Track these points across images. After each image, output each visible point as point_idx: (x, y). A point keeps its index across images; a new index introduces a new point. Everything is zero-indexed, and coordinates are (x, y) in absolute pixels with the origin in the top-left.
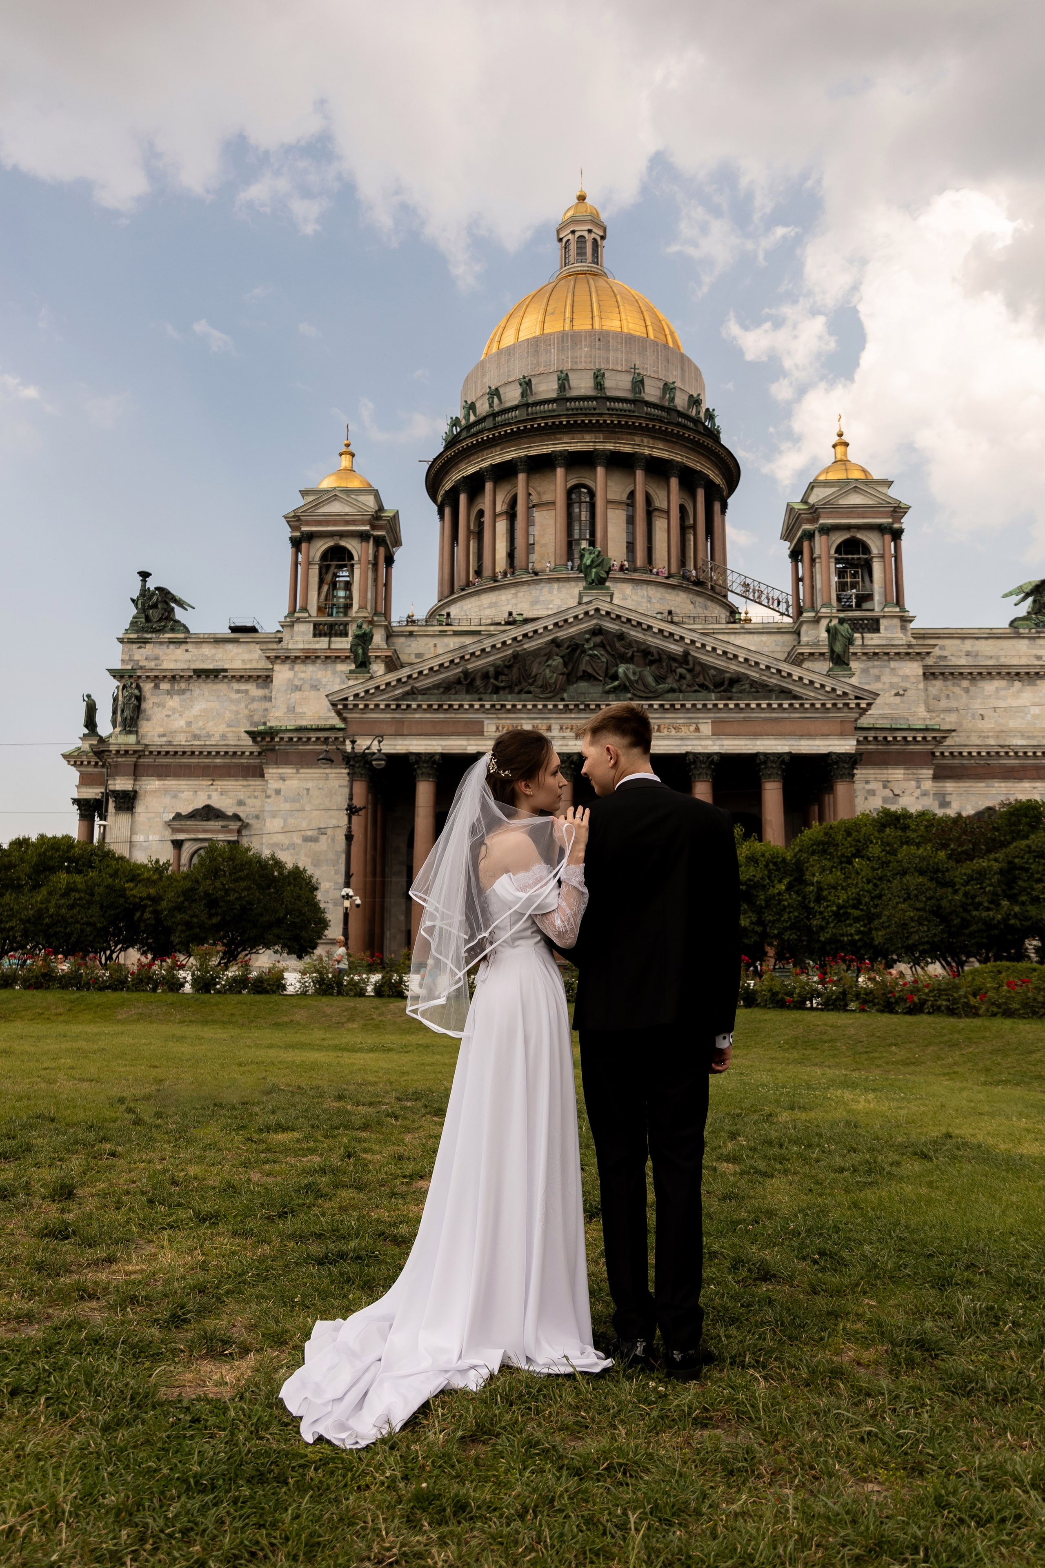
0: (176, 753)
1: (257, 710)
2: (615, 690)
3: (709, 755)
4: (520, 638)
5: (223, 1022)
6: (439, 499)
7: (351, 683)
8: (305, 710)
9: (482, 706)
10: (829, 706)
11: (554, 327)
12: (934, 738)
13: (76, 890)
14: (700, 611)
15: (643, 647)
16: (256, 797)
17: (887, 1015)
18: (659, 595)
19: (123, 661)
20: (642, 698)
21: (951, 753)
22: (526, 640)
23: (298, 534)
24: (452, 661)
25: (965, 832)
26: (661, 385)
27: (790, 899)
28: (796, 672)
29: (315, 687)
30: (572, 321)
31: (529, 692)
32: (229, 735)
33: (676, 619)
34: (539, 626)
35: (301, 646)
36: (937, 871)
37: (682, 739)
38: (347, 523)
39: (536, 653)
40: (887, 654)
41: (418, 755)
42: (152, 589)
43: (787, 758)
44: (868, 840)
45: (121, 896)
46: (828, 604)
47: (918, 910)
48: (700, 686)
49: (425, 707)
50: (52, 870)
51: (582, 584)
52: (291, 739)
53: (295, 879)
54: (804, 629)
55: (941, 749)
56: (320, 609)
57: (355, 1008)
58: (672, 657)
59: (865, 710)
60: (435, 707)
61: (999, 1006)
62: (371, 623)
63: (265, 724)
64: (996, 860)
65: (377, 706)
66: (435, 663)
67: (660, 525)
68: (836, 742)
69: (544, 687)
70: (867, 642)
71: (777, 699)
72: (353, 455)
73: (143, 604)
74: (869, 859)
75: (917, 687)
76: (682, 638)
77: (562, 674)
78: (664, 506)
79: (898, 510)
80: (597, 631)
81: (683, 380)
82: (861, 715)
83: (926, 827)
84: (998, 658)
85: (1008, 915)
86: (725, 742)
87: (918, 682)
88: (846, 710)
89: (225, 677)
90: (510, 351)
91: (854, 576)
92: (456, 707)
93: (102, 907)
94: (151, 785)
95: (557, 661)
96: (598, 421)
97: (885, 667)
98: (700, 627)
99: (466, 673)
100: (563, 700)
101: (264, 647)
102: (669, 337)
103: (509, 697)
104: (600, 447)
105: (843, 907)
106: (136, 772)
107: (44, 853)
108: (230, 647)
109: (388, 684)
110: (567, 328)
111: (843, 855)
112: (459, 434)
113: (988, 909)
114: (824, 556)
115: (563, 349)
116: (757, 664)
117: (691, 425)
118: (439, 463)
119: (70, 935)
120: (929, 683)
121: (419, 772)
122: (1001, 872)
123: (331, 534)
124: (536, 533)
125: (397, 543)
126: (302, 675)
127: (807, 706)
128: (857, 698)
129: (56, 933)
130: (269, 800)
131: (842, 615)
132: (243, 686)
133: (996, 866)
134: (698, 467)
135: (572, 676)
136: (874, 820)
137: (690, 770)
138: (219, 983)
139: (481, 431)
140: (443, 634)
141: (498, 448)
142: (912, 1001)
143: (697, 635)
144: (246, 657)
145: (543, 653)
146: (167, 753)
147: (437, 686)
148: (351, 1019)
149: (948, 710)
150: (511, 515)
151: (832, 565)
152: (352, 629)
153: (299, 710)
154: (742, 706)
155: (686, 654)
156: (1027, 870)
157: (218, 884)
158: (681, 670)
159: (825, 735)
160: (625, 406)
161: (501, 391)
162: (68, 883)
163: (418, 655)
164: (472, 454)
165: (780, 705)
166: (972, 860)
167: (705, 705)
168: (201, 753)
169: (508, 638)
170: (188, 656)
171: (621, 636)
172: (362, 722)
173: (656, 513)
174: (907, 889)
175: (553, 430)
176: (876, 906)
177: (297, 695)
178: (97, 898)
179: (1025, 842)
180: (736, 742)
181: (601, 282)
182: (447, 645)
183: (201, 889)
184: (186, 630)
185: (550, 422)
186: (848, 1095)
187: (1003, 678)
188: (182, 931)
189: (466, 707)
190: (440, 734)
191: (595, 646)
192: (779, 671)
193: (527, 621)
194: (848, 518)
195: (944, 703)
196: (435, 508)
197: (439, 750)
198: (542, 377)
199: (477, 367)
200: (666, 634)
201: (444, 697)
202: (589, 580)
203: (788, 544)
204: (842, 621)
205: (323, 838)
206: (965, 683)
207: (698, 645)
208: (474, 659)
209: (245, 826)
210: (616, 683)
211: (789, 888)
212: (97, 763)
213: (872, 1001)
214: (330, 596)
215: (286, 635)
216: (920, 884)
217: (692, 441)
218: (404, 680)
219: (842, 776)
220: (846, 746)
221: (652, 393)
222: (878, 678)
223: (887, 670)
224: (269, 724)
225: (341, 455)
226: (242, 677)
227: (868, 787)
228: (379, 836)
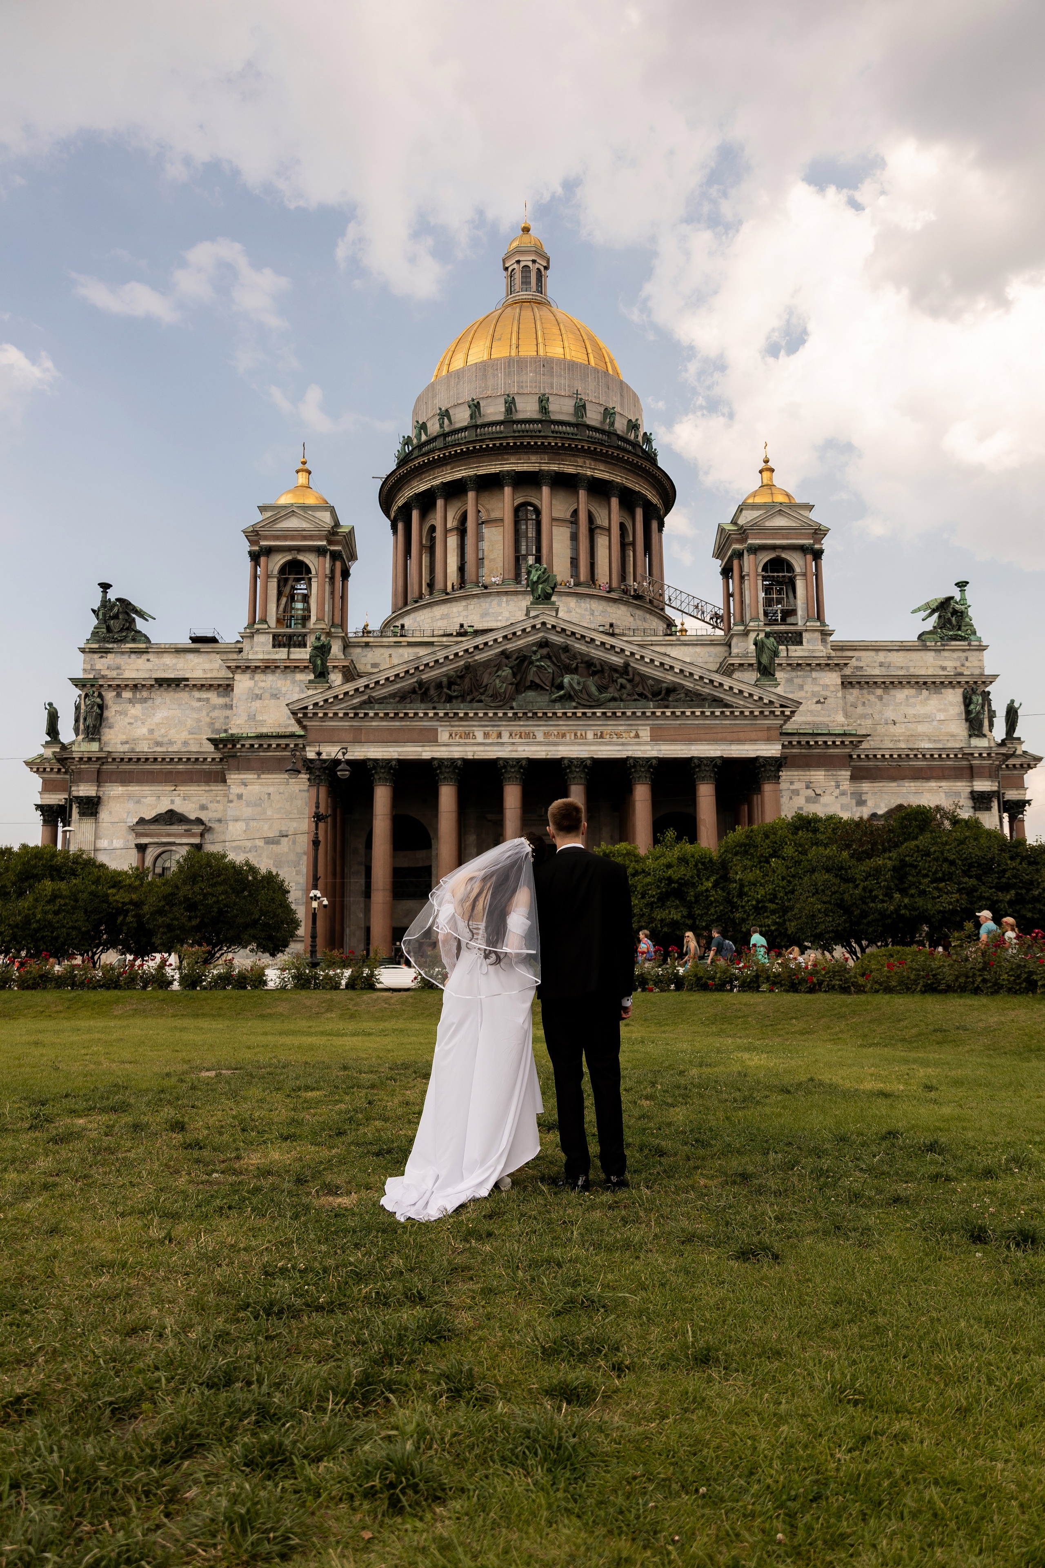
0: (139, 759)
1: (218, 718)
2: (561, 699)
3: (648, 760)
4: (471, 650)
5: (214, 1016)
6: (393, 514)
7: (310, 692)
8: (265, 718)
9: (436, 714)
10: (756, 713)
11: (501, 352)
12: (851, 742)
13: (61, 897)
14: (639, 624)
15: (586, 659)
16: (218, 802)
17: (791, 994)
18: (601, 608)
19: (85, 670)
20: (585, 707)
21: (867, 756)
22: (477, 652)
23: (257, 548)
24: (407, 672)
25: (865, 834)
26: (602, 410)
27: (716, 895)
28: (727, 682)
29: (275, 696)
30: (517, 347)
31: (480, 701)
32: (191, 742)
33: (617, 631)
34: (489, 638)
35: (261, 657)
36: (841, 868)
37: (623, 744)
38: (305, 538)
39: (486, 664)
40: (810, 665)
41: (376, 761)
42: (113, 600)
43: (719, 762)
44: (783, 843)
45: (103, 901)
46: (756, 619)
47: (824, 903)
48: (639, 695)
49: (381, 715)
50: (38, 878)
51: (530, 598)
52: (252, 746)
53: (268, 883)
54: (734, 641)
55: (858, 752)
56: (278, 621)
57: (332, 1000)
58: (613, 668)
59: (789, 718)
60: (392, 715)
61: (881, 984)
62: (329, 634)
63: (226, 731)
64: (890, 858)
65: (336, 714)
66: (391, 674)
67: (602, 542)
68: (764, 747)
69: (494, 696)
70: (791, 654)
71: (709, 707)
72: (310, 473)
73: (104, 615)
74: (784, 859)
75: (836, 695)
76: (622, 650)
77: (511, 684)
78: (606, 524)
79: (819, 533)
80: (544, 644)
81: (622, 405)
82: (785, 722)
83: (834, 829)
84: (908, 668)
85: (899, 906)
86: (663, 747)
87: (837, 691)
88: (772, 717)
89: (186, 686)
90: (459, 375)
91: (780, 592)
92: (411, 715)
93: (86, 912)
94: (114, 791)
95: (507, 672)
96: (543, 443)
97: (807, 677)
98: (639, 639)
99: (420, 683)
100: (512, 708)
101: (225, 657)
102: (609, 365)
103: (462, 706)
104: (545, 467)
105: (762, 901)
106: (100, 778)
107: (28, 862)
108: (190, 656)
109: (346, 694)
110: (513, 354)
111: (762, 855)
112: (411, 452)
113: (883, 901)
114: (752, 574)
115: (509, 374)
116: (691, 674)
117: (630, 448)
118: (392, 480)
119: (56, 938)
120: (847, 692)
121: (376, 777)
122: (894, 869)
123: (289, 549)
124: (485, 548)
125: (353, 557)
126: (262, 684)
127: (737, 714)
128: (782, 706)
129: (43, 937)
130: (231, 805)
131: (768, 629)
132: (204, 695)
133: (889, 864)
134: (637, 488)
135: (521, 685)
136: (789, 824)
137: (631, 774)
138: (205, 980)
139: (432, 451)
140: (398, 645)
141: (449, 467)
142: (812, 982)
143: (636, 648)
144: (207, 666)
145: (493, 664)
146: (130, 759)
147: (393, 695)
148: (329, 1009)
149: (864, 716)
150: (462, 531)
151: (760, 582)
152: (311, 640)
153: (259, 718)
154: (678, 714)
155: (627, 665)
156: (916, 867)
157: (196, 888)
158: (620, 680)
159: (753, 741)
160: (569, 429)
161: (451, 412)
162: (53, 890)
163: (374, 665)
164: (423, 473)
165: (713, 713)
166: (870, 859)
167: (644, 713)
168: (163, 759)
169: (459, 649)
170: (149, 666)
171: (566, 649)
172: (321, 730)
173: (598, 531)
174: (816, 885)
175: (501, 451)
176: (789, 900)
177: (257, 704)
178: (81, 903)
179: (914, 843)
180: (672, 747)
181: (545, 311)
182: (402, 656)
183: (181, 894)
184: (148, 640)
185: (498, 443)
186: (746, 1056)
187: (912, 687)
188: (164, 933)
189: (421, 715)
190: (396, 742)
191: (542, 658)
192: (711, 681)
193: (478, 633)
194: (773, 539)
195: (860, 710)
196: (388, 523)
197: (395, 756)
198: (490, 400)
199: (427, 389)
200: (608, 647)
201: (400, 706)
202: (536, 595)
203: (719, 562)
204: (768, 635)
205: (284, 840)
206: (879, 692)
207: (638, 657)
208: (428, 670)
209: (208, 830)
210: (562, 692)
211: (715, 885)
212: (59, 770)
213: (780, 983)
214: (288, 608)
215: (246, 645)
216: (826, 880)
217: (631, 464)
218: (361, 689)
219: (768, 778)
220: (773, 750)
221: (593, 417)
222: (801, 687)
223: (810, 680)
224: (230, 732)
225: (297, 472)
226: (203, 685)
227: (792, 787)
228: (338, 837)
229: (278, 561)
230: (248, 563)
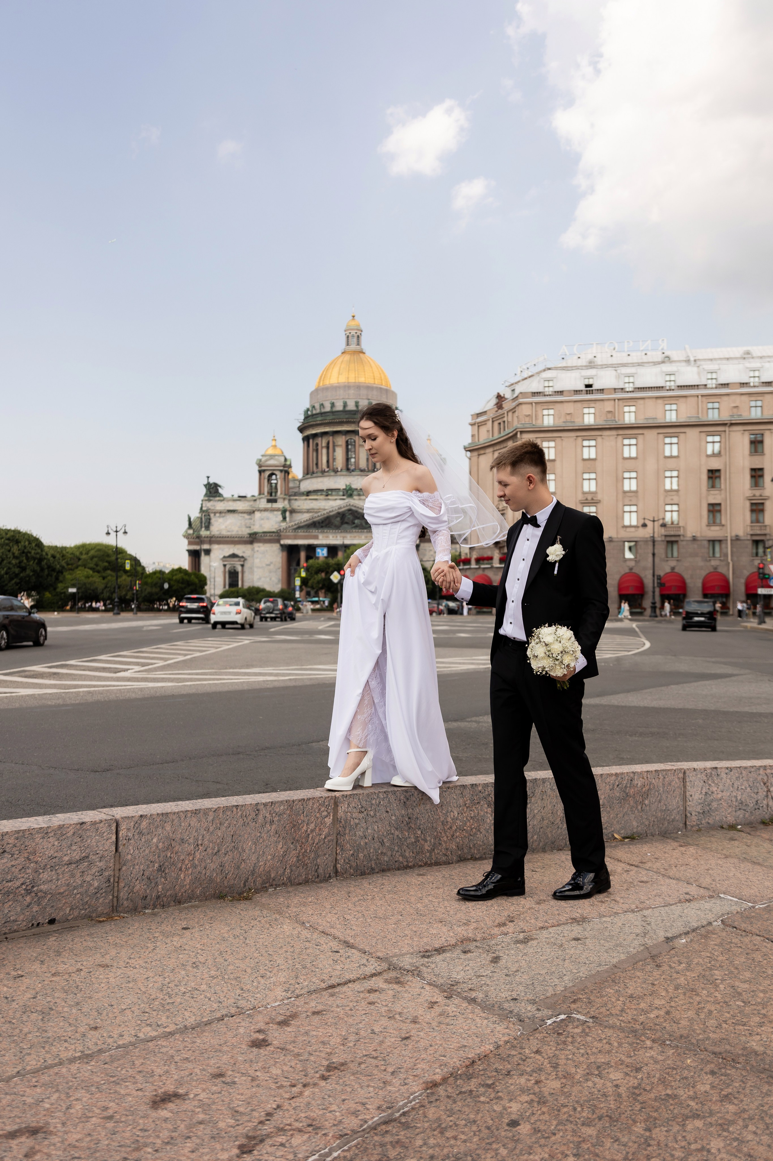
0: (222, 537)
4: (328, 512)
6: (303, 438)
7: (282, 524)
8: (265, 526)
9: (318, 531)
16: (249, 551)
19: (202, 506)
22: (330, 513)
23: (260, 469)
24: (310, 519)
29: (268, 519)
30: (348, 377)
31: (331, 527)
32: (240, 532)
34: (333, 509)
35: (262, 506)
38: (276, 466)
39: (333, 516)
41: (301, 545)
42: (211, 482)
49: (302, 531)
52: (261, 535)
56: (268, 494)
60: (305, 531)
63: (252, 530)
65: (289, 531)
66: (305, 520)
69: (335, 526)
72: (276, 440)
73: (208, 487)
77: (340, 522)
80: (350, 510)
89: (237, 512)
90: (327, 388)
92: (311, 531)
94: (215, 547)
95: (339, 519)
99: (314, 522)
101: (250, 504)
103: (326, 528)
106: (210, 543)
108: (238, 502)
109: (292, 525)
112: (309, 417)
115: (345, 391)
118: (302, 426)
121: (301, 549)
123: (271, 470)
124: (336, 455)
126: (264, 515)
130: (254, 553)
132: (244, 515)
135: (342, 523)
139: (317, 421)
141: (323, 426)
144: (244, 506)
145: (335, 516)
146: (220, 537)
147: (305, 526)
150: (328, 447)
152: (279, 501)
153: (263, 526)
161: (324, 405)
164: (313, 426)
168: (230, 536)
170: (224, 505)
171: (356, 511)
172: (285, 535)
175: (341, 422)
177: (262, 522)
181: (360, 356)
184: (223, 496)
185: (340, 419)
189: (314, 531)
190: (307, 539)
197: (306, 543)
198: (338, 402)
199: (315, 393)
201: (307, 529)
202: (348, 494)
205: (272, 564)
208: (316, 518)
209: (246, 560)
210: (355, 525)
212: (194, 538)
215: (257, 501)
218: (297, 524)
224: (254, 530)
225: (272, 441)
226: (244, 512)
229: (267, 473)
230: (257, 474)
